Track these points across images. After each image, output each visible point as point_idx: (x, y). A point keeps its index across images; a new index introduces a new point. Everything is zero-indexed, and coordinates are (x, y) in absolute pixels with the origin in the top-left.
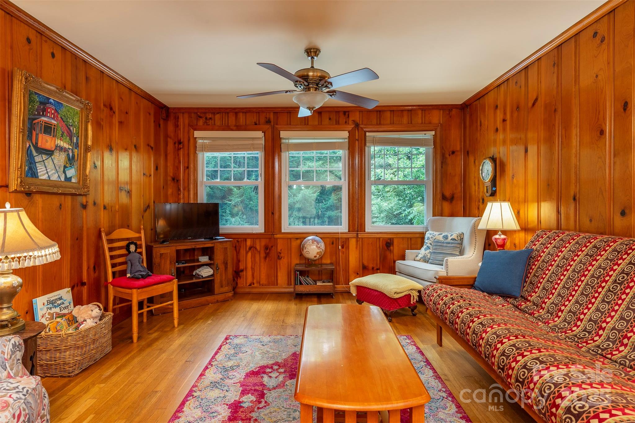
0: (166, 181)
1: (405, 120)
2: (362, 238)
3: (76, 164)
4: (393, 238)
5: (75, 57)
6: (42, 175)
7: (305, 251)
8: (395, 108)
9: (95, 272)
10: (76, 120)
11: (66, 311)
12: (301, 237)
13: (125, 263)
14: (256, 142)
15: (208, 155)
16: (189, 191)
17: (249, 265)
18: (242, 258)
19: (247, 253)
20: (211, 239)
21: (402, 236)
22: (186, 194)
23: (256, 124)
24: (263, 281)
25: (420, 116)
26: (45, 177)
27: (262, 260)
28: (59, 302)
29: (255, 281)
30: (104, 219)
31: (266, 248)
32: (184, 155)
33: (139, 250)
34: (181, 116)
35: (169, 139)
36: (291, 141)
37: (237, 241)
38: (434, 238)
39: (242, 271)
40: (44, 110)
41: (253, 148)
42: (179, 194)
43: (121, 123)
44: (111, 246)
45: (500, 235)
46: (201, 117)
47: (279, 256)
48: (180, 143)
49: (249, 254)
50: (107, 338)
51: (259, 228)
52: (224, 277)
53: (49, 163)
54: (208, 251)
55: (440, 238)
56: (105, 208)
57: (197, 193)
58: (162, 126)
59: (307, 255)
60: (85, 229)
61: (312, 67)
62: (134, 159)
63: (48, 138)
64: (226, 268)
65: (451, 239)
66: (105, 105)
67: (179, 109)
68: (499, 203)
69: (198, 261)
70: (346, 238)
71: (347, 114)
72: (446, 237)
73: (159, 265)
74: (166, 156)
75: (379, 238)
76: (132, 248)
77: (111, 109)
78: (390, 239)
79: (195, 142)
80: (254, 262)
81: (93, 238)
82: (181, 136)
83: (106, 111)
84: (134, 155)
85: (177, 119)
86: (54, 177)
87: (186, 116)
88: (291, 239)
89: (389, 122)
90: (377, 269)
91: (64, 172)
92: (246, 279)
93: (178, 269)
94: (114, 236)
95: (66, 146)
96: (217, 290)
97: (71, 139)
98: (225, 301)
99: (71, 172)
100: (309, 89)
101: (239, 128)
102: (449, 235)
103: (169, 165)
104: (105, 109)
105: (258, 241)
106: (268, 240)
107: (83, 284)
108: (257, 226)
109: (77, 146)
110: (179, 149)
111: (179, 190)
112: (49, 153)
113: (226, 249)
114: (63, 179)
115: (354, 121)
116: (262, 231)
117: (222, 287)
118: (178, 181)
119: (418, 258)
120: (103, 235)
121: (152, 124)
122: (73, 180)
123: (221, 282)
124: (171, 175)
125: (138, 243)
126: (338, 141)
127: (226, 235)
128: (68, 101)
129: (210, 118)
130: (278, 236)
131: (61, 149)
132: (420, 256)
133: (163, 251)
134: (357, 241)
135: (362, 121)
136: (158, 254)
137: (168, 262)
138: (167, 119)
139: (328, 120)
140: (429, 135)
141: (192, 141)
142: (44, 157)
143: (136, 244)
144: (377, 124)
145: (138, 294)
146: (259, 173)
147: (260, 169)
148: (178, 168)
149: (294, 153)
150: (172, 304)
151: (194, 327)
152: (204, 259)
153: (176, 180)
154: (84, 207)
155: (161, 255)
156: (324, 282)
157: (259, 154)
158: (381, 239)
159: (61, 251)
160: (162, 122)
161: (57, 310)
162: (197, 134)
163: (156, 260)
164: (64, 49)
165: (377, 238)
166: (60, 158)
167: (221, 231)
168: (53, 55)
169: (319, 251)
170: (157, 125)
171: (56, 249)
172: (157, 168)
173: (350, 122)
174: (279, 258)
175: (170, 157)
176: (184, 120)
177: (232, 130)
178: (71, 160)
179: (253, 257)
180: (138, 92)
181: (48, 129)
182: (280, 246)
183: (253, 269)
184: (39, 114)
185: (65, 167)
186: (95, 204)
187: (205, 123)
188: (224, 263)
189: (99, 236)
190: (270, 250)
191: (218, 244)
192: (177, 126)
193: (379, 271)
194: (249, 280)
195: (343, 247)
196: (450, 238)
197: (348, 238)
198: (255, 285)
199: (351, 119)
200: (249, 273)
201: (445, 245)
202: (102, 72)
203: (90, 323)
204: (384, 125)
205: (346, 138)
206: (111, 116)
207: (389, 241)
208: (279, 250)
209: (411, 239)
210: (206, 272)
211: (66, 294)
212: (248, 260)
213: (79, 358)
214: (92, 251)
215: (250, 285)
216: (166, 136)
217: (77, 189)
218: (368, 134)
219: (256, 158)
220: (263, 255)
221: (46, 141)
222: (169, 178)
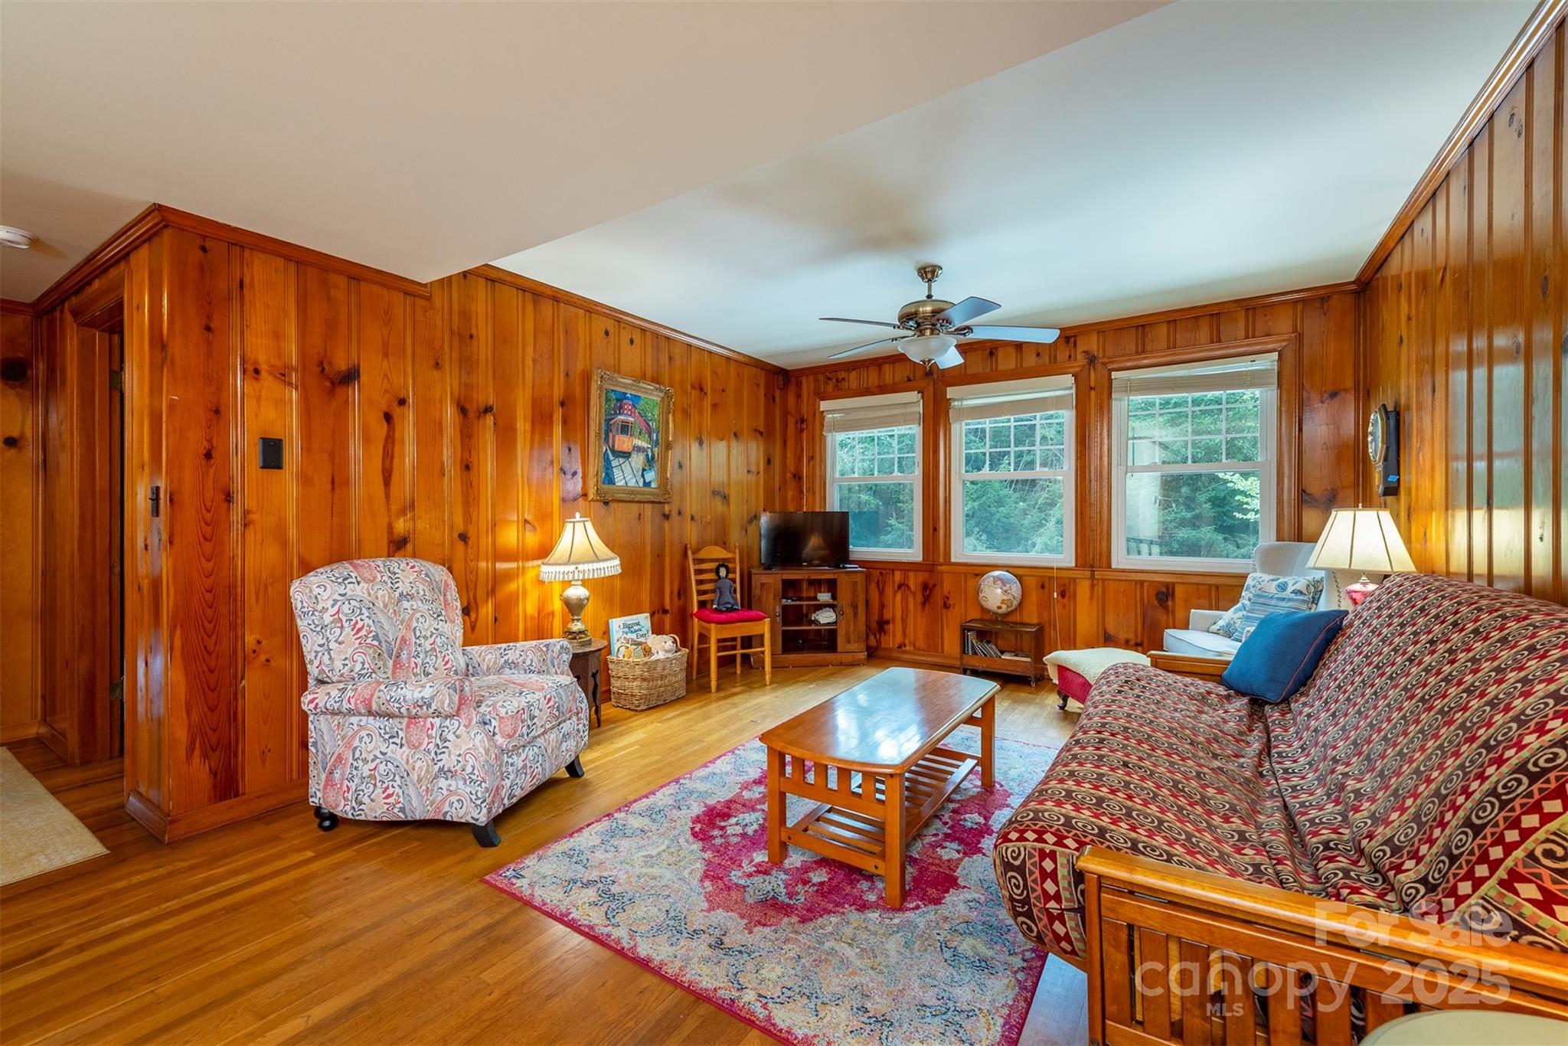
0: (784, 480)
1: (1204, 334)
2: (1104, 580)
3: (656, 466)
4: (1173, 584)
5: (657, 336)
6: (620, 482)
7: (981, 595)
8: (1177, 316)
9: (680, 599)
10: (656, 412)
11: (642, 640)
12: (979, 571)
13: (713, 591)
14: (910, 410)
15: (840, 437)
16: (814, 493)
17: (899, 614)
18: (889, 602)
19: (895, 593)
20: (838, 567)
21: (1195, 580)
22: (811, 498)
23: (909, 380)
24: (921, 643)
25: (1242, 323)
26: (622, 483)
27: (919, 608)
28: (636, 628)
29: (907, 641)
30: (691, 534)
31: (925, 587)
32: (807, 438)
33: (731, 576)
34: (804, 380)
35: (789, 417)
36: (966, 403)
37: (881, 574)
38: (1259, 587)
39: (888, 622)
40: (621, 408)
41: (905, 420)
42: (802, 498)
43: (715, 406)
44: (697, 567)
45: (1364, 584)
46: (830, 379)
47: (945, 604)
48: (803, 421)
49: (899, 596)
50: (678, 678)
51: (913, 553)
52: (852, 628)
53: (626, 467)
54: (832, 586)
55: (1272, 588)
56: (692, 518)
57: (825, 496)
58: (777, 400)
59: (985, 604)
60: (667, 544)
61: (929, 296)
62: (734, 452)
63: (624, 438)
64: (856, 614)
65: (1293, 592)
66: (693, 387)
67: (801, 370)
68: (1352, 513)
69: (815, 599)
70: (1069, 579)
71: (1072, 340)
72: (1283, 587)
73: (760, 599)
74: (785, 443)
75: (1142, 582)
76: (723, 572)
77: (701, 389)
78: (1167, 585)
79: (823, 419)
80: (905, 610)
81: (678, 557)
82: (804, 411)
83: (695, 393)
84: (734, 443)
85: (799, 384)
86: (632, 483)
87: (811, 378)
88: (965, 574)
89: (1164, 344)
90: (1137, 645)
91: (643, 476)
92: (894, 636)
93: (785, 608)
94: (702, 555)
95: (645, 445)
96: (840, 647)
97: (650, 436)
98: (854, 664)
99: (650, 476)
100: (922, 333)
101: (883, 389)
102: (1291, 583)
103: (789, 454)
104: (694, 392)
105: (911, 575)
106: (927, 574)
107: (665, 612)
108: (910, 551)
109: (657, 443)
110: (802, 431)
111: (802, 492)
112: (626, 455)
113: (855, 583)
114: (641, 484)
115: (1086, 352)
116: (919, 558)
117: (849, 642)
118: (800, 478)
119: (1214, 628)
120: (689, 553)
121: (762, 398)
122: (653, 485)
123: (847, 635)
124: (792, 470)
125: (730, 566)
126: (1052, 394)
127: (861, 563)
128: (646, 391)
129: (843, 379)
130: (944, 568)
131: (639, 449)
132: (1221, 623)
133: (764, 579)
134: (1093, 586)
135: (1104, 351)
136: (759, 584)
137: (772, 596)
138: (785, 387)
139: (1034, 356)
140: (1267, 363)
141: (817, 415)
142: (621, 460)
143: (727, 568)
144: (1137, 353)
145: (717, 630)
146: (916, 460)
147: (918, 455)
148: (800, 459)
149: (975, 424)
150: (763, 653)
151: (788, 689)
152: (824, 597)
153: (797, 477)
154: (667, 517)
155: (763, 585)
156: (1016, 655)
157: (915, 430)
158: (1145, 584)
159: (622, 565)
160: (777, 394)
161: (634, 636)
162: (824, 405)
163: (756, 591)
164: (643, 330)
165: (1136, 582)
166: (638, 460)
167: (852, 557)
168: (632, 341)
169: (1005, 598)
170: (770, 398)
171: (617, 562)
172: (769, 462)
173: (1080, 357)
174: (946, 606)
175: (791, 443)
176: (807, 386)
177: (874, 394)
178: (650, 462)
179: (905, 600)
180: (740, 358)
181: (625, 429)
182: (947, 585)
183: (904, 621)
184: (616, 413)
185: (644, 470)
186: (680, 513)
187: (836, 387)
188: (852, 605)
189: (685, 555)
190: (931, 591)
191: (843, 575)
192: (799, 396)
193: (1140, 648)
194: (899, 640)
195: (1063, 595)
196: (1290, 589)
197: (1075, 579)
198: (908, 648)
199: (1081, 348)
200: (899, 628)
201: (1273, 602)
202: (690, 345)
203: (661, 656)
204: (1151, 352)
205: (1071, 388)
206: (701, 399)
207: (1164, 589)
208: (946, 593)
209: (1217, 587)
210: (826, 617)
211: (644, 620)
212: (895, 606)
213: (645, 692)
214: (677, 572)
215: (900, 647)
216: (785, 413)
217: (657, 495)
218: (1114, 375)
219: (912, 437)
220: (920, 598)
221: (623, 442)
222: (789, 475)
